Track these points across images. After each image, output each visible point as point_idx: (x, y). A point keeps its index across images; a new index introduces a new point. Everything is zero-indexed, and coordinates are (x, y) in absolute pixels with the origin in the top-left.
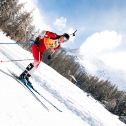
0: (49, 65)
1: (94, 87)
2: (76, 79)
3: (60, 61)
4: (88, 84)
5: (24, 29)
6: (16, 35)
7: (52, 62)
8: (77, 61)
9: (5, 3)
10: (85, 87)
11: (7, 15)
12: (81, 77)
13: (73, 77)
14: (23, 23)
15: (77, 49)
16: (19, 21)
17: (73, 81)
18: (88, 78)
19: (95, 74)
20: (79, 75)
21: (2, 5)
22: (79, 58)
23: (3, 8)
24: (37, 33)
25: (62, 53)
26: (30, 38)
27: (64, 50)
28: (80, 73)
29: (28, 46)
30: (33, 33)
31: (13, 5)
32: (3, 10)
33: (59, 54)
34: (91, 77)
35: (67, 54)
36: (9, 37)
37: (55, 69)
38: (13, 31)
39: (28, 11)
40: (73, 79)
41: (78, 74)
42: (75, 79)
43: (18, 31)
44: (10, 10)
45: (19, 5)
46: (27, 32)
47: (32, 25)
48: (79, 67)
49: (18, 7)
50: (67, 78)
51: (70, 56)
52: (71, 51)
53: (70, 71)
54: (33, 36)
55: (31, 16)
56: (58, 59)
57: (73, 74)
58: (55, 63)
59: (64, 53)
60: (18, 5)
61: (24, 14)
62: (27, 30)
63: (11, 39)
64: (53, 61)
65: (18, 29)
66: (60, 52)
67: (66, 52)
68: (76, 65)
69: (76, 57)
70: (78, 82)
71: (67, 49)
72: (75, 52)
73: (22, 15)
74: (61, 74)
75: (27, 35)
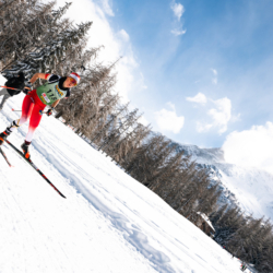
0: (146, 185)
1: (260, 248)
2: (213, 222)
3: (173, 176)
4: (244, 237)
5: (95, 103)
6: (76, 115)
7: (154, 178)
8: (216, 178)
9: (58, 48)
10: (235, 245)
11: (60, 72)
12: (225, 218)
13: (205, 217)
14: (92, 89)
15: (216, 149)
16: (85, 85)
17: (205, 228)
18: (244, 221)
19: (262, 214)
20: (220, 212)
21: (52, 53)
22: (220, 172)
23: (54, 58)
24: (122, 110)
25: (178, 157)
26: (106, 122)
27: (183, 152)
28: (225, 207)
29: (102, 140)
30: (113, 112)
31: (74, 52)
32: (52, 63)
33: (173, 160)
34: (253, 221)
35: (192, 159)
36: (61, 118)
37: (160, 195)
38: (71, 107)
39: (106, 65)
40: (204, 223)
41: (217, 210)
42: (209, 223)
43: (81, 108)
44: (68, 62)
45: (87, 52)
46: (101, 109)
47: (113, 93)
48: (220, 193)
49: (84, 57)
50: (191, 220)
51: (200, 165)
52: (201, 153)
53: (197, 203)
54: (113, 117)
55: (110, 75)
56: (170, 172)
57: (205, 211)
58: (163, 182)
59: (183, 157)
60: (84, 51)
61: (97, 70)
62: (101, 105)
63: (66, 123)
64: (158, 175)
65: (81, 103)
66: (173, 155)
67: (188, 157)
68: (213, 189)
69: (214, 168)
70: (219, 231)
71: (193, 149)
72: (211, 157)
73: (92, 72)
74: (175, 208)
75: (101, 116)
